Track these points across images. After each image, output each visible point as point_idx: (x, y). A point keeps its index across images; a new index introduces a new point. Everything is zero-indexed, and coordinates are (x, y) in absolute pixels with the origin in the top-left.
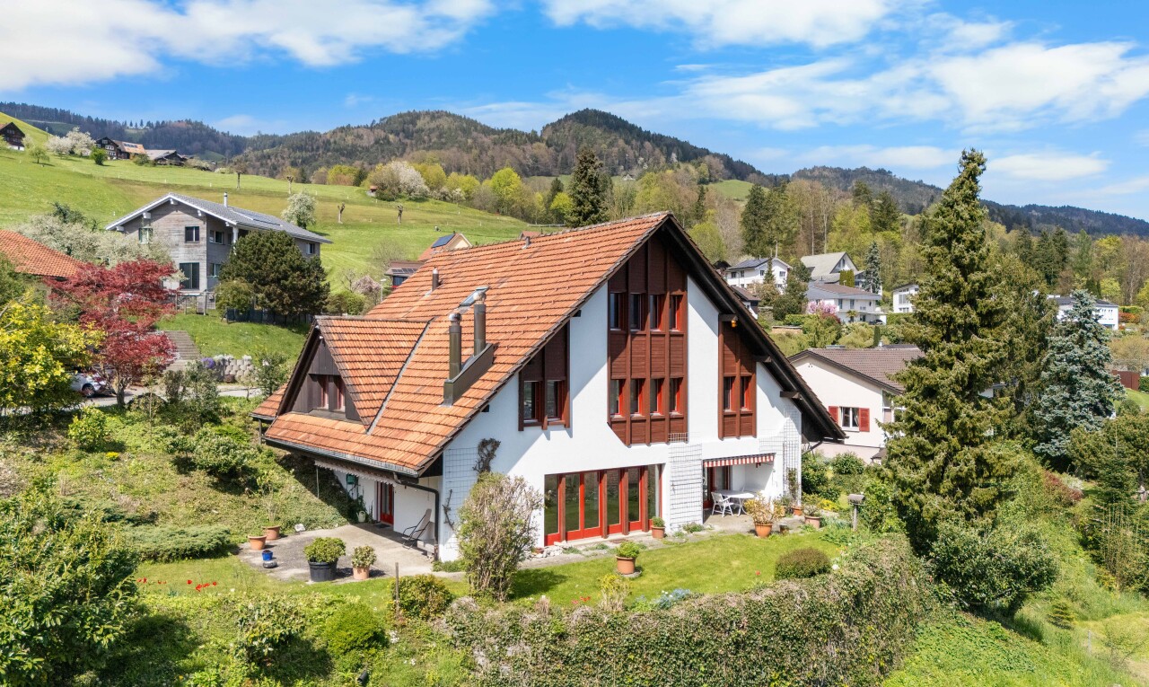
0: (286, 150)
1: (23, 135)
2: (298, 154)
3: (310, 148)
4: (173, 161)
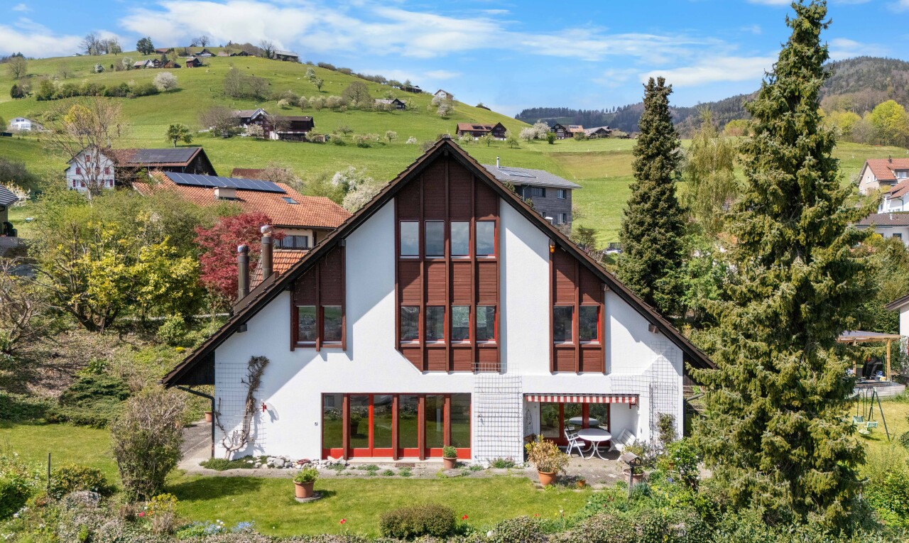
0: (716, 113)
1: (505, 130)
2: (726, 115)
3: (737, 109)
4: (601, 135)
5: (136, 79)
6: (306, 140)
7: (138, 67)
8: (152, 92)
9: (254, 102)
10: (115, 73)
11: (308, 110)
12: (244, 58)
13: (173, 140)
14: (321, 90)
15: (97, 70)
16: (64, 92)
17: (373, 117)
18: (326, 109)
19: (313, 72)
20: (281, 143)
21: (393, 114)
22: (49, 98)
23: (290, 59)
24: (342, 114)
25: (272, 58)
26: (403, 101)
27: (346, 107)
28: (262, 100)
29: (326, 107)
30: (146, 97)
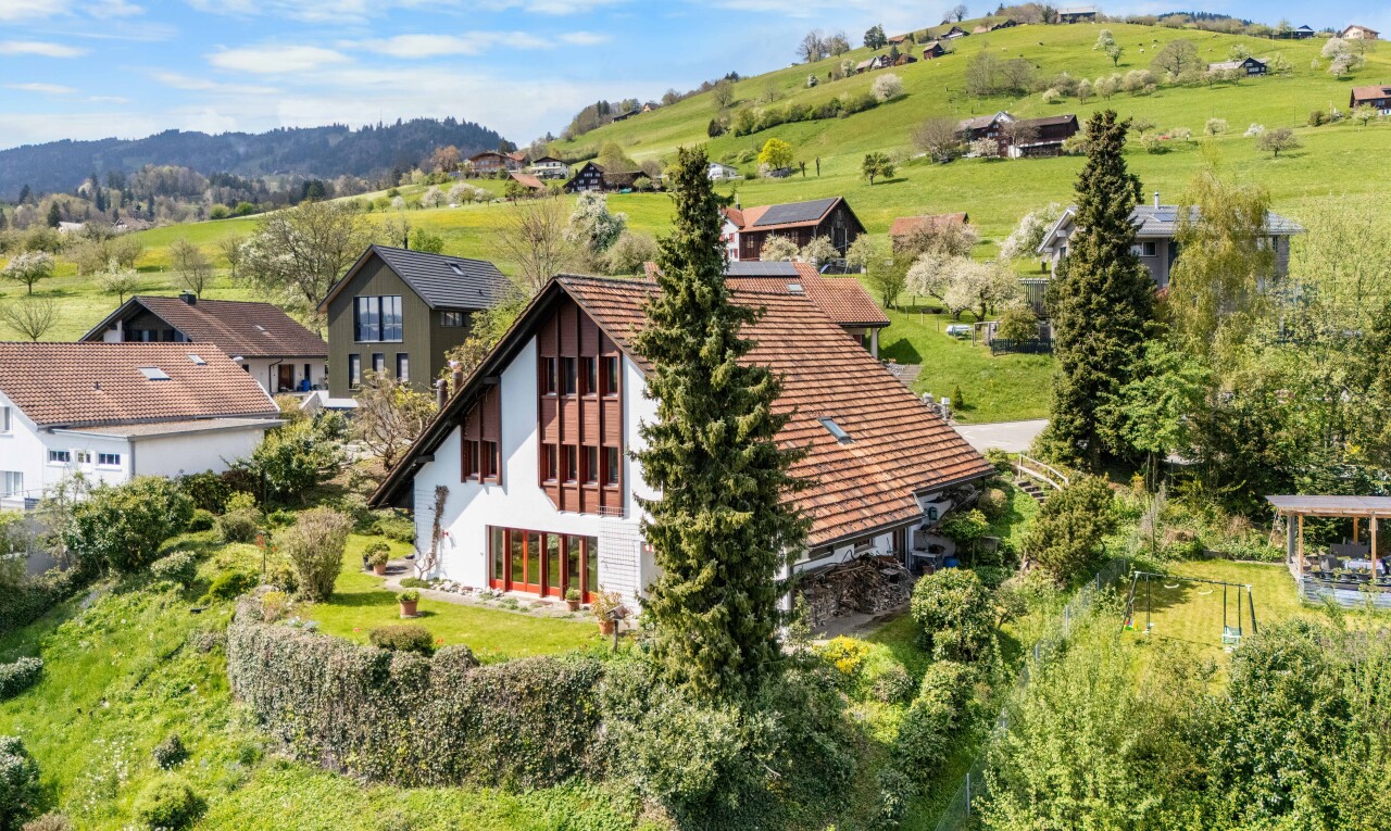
5: (849, 91)
6: (1061, 153)
7: (861, 70)
8: (870, 104)
9: (1010, 98)
10: (833, 83)
11: (1090, 100)
12: (1011, 30)
13: (870, 175)
14: (1119, 63)
15: (809, 83)
16: (765, 121)
17: (1203, 94)
18: (1122, 94)
19: (1109, 35)
20: (1025, 161)
21: (1240, 85)
22: (748, 132)
23: (1081, 18)
24: (1147, 99)
25: (1055, 22)
26: (1261, 61)
27: (1154, 85)
28: (1020, 93)
29: (1121, 91)
30: (862, 114)
